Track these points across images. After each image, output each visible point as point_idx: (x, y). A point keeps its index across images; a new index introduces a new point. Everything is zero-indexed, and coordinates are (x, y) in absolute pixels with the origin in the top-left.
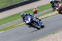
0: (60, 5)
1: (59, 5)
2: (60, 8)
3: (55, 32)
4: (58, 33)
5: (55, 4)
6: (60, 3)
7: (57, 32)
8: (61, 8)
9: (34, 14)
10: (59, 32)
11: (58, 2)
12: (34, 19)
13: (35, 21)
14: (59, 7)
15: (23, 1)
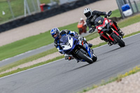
0: (106, 22)
1: (104, 20)
2: (106, 27)
3: (88, 88)
4: (94, 90)
5: (94, 18)
6: (106, 17)
7: (93, 88)
8: (108, 27)
9: (80, 34)
10: (98, 88)
11: (103, 14)
12: (80, 42)
13: (82, 47)
14: (104, 26)
15: (15, 19)
